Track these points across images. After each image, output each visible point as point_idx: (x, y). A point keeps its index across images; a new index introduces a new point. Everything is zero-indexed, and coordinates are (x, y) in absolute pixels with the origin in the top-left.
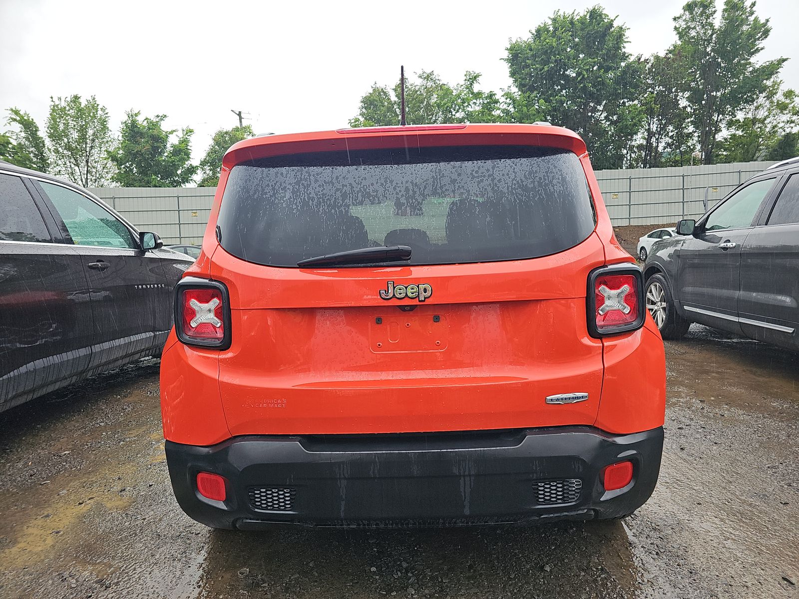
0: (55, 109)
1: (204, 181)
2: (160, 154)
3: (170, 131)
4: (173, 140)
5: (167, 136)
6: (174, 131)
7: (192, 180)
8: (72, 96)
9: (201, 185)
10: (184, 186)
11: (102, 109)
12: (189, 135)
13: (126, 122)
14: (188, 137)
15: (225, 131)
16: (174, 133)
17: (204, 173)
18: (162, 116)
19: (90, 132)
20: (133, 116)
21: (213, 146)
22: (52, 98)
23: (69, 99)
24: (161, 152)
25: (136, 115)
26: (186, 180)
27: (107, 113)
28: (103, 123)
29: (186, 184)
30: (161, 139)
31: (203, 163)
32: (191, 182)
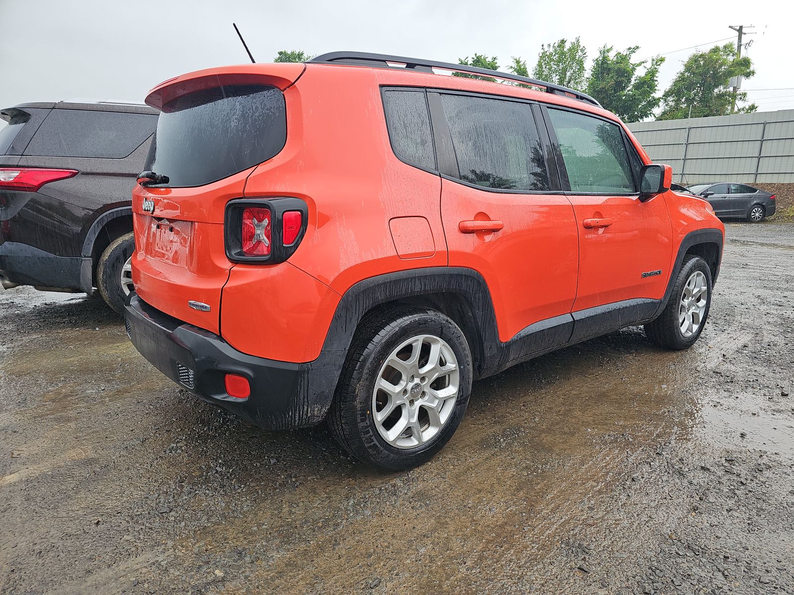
0: (543, 56)
1: (664, 113)
2: (624, 89)
3: (638, 63)
4: (640, 72)
5: (634, 69)
6: (643, 62)
7: (651, 113)
8: (560, 42)
9: (659, 119)
10: (641, 121)
11: (582, 50)
12: (659, 65)
13: (597, 59)
14: (657, 67)
15: (701, 53)
16: (643, 64)
17: (667, 105)
18: (634, 48)
19: (568, 74)
20: (604, 52)
21: (681, 73)
22: (543, 46)
23: (556, 45)
24: (625, 86)
25: (608, 51)
26: (644, 114)
27: (585, 54)
28: (581, 63)
29: (644, 118)
30: (626, 73)
31: (667, 95)
32: (649, 116)
